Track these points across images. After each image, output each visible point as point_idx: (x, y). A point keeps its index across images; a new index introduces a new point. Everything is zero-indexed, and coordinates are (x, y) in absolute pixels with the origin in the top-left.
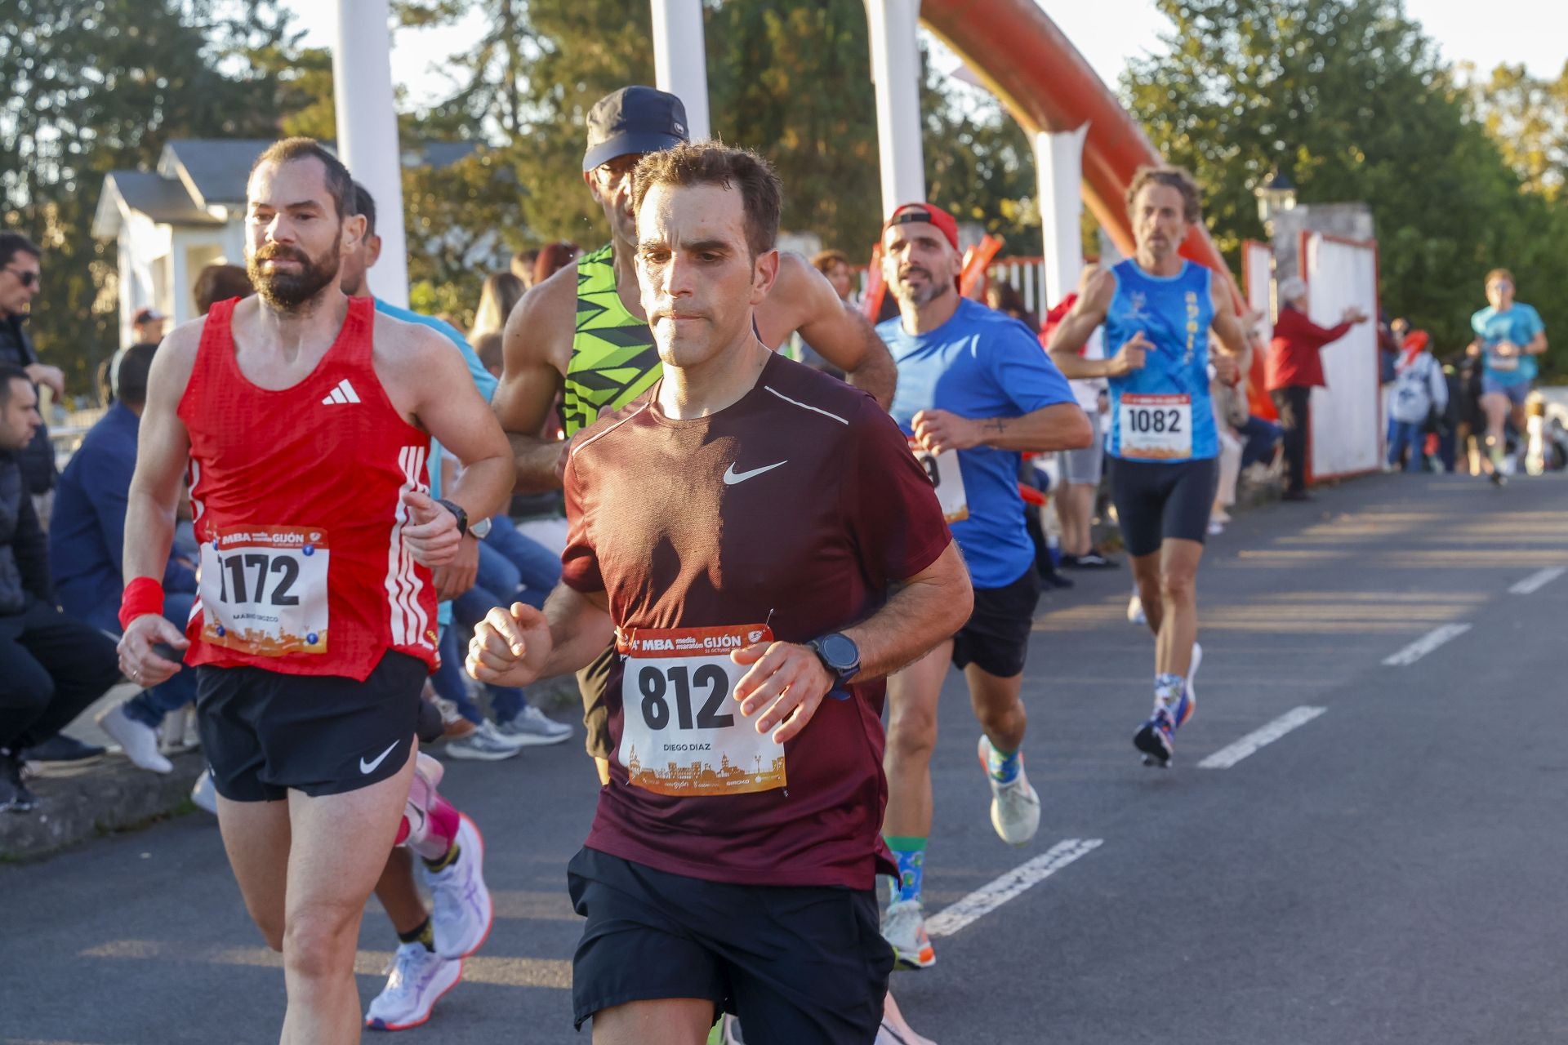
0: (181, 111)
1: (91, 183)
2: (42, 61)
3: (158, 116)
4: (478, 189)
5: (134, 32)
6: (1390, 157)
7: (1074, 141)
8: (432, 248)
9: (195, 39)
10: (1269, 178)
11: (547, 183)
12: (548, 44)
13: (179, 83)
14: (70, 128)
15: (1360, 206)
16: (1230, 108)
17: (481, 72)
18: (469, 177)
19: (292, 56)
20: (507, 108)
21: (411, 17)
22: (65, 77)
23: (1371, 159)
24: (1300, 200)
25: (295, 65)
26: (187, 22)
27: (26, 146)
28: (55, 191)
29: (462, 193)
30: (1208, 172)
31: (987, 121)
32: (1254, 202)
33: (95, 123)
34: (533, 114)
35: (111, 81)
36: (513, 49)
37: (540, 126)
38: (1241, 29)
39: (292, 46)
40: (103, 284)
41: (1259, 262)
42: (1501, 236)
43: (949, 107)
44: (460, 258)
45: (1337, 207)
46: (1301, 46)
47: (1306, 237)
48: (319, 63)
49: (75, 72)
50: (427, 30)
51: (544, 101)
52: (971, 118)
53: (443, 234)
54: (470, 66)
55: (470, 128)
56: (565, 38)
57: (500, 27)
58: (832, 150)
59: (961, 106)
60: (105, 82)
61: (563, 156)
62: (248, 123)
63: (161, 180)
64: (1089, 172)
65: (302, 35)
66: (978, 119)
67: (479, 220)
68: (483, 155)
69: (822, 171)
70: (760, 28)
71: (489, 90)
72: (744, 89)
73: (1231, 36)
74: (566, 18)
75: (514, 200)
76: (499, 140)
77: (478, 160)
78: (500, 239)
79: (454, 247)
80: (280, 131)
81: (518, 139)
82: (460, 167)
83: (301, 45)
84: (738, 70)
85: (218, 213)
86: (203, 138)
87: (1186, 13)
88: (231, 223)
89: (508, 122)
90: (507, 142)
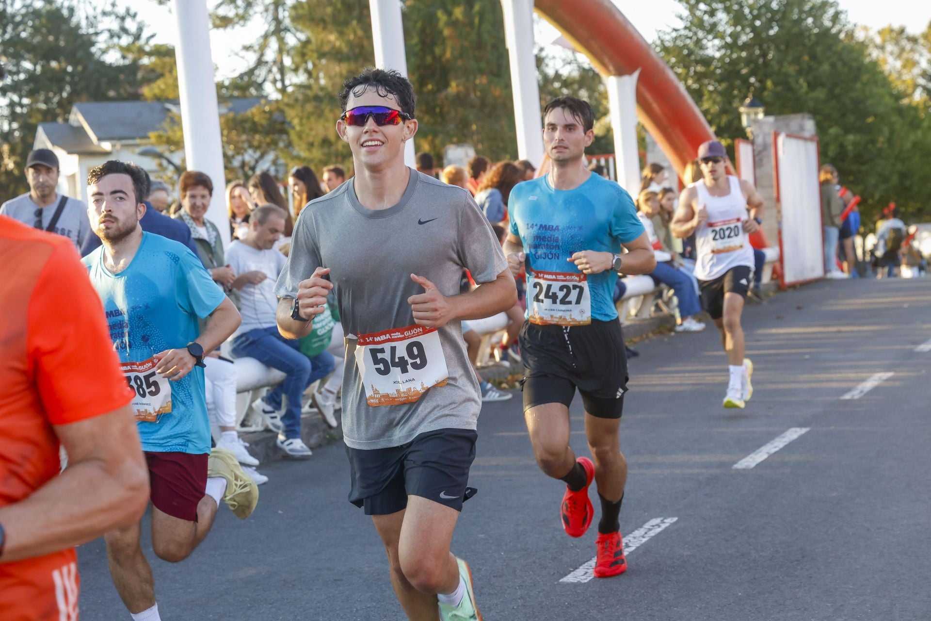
0: (81, 86)
1: (29, 130)
3: (68, 88)
4: (262, 125)
5: (51, 38)
6: (822, 85)
7: (631, 81)
8: (236, 163)
9: (87, 42)
10: (748, 101)
11: (304, 121)
12: (302, 37)
13: (80, 68)
14: (16, 98)
15: (807, 115)
16: (721, 59)
17: (262, 55)
18: (256, 119)
19: (147, 49)
20: (278, 77)
21: (218, 22)
22: (11, 67)
23: (812, 86)
24: (767, 114)
25: (150, 54)
26: (83, 31)
28: (7, 136)
29: (255, 128)
30: (710, 98)
31: (570, 73)
32: (739, 116)
33: (31, 94)
34: (294, 79)
35: (39, 68)
36: (281, 40)
37: (300, 87)
38: (727, 10)
39: (147, 42)
41: (744, 152)
42: (892, 132)
43: (547, 65)
44: (253, 169)
45: (793, 116)
46: (764, 19)
47: (776, 135)
48: (166, 53)
49: (17, 64)
50: (229, 30)
51: (301, 71)
52: (561, 72)
53: (242, 154)
54: (255, 51)
55: (256, 89)
56: (312, 32)
57: (272, 28)
58: (478, 94)
59: (554, 64)
60: (35, 70)
61: (313, 104)
62: (122, 91)
63: (72, 127)
64: (641, 101)
65: (152, 36)
66: (565, 72)
67: (264, 145)
68: (265, 105)
69: (473, 106)
70: (431, 20)
71: (267, 66)
72: (423, 58)
73: (721, 15)
74: (313, 19)
75: (286, 133)
76: (274, 96)
77: (262, 108)
78: (277, 156)
79: (249, 162)
80: (142, 95)
81: (286, 94)
82: (251, 113)
83: (152, 42)
84: (418, 48)
85: (106, 146)
86: (96, 101)
87: (693, 2)
88: (114, 152)
89: (279, 85)
90: (280, 97)
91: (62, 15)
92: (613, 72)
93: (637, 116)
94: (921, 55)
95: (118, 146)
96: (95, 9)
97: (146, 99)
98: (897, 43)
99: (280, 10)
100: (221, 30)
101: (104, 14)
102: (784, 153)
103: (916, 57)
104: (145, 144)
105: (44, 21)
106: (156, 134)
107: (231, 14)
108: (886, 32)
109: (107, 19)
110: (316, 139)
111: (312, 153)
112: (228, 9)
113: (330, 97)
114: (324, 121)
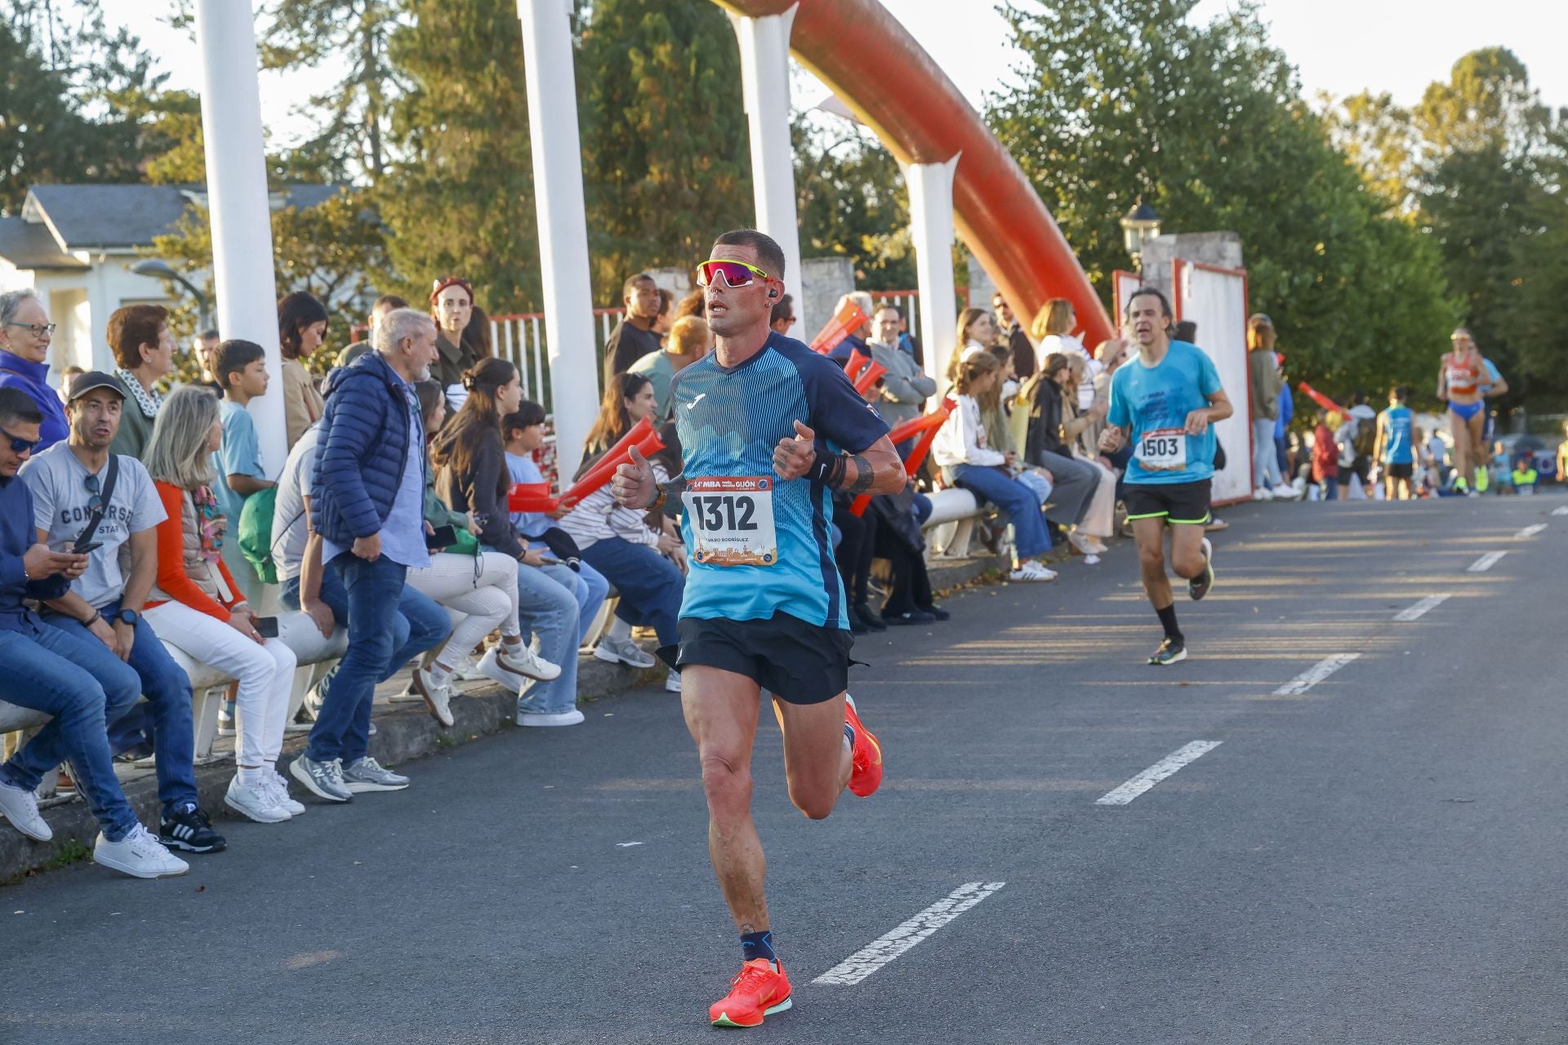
0: (43, 155)
3: (21, 163)
4: (340, 229)
7: (945, 172)
9: (54, 84)
10: (1135, 209)
11: (410, 224)
12: (410, 86)
13: (40, 128)
15: (1228, 235)
16: (1091, 140)
17: (343, 113)
18: (331, 218)
19: (154, 98)
20: (367, 147)
21: (271, 57)
24: (1164, 231)
25: (157, 107)
26: (49, 67)
29: (328, 234)
31: (848, 155)
32: (1119, 232)
34: (393, 153)
36: (375, 90)
37: (403, 166)
38: (1101, 61)
39: (154, 87)
43: (810, 142)
45: (1205, 235)
47: (1179, 266)
48: (183, 107)
50: (289, 71)
51: (406, 144)
52: (832, 153)
53: (309, 277)
54: (331, 108)
55: (332, 170)
56: (427, 77)
57: (361, 68)
58: (696, 187)
59: (822, 142)
61: (427, 195)
62: (109, 166)
63: (25, 222)
64: (961, 204)
65: (163, 78)
66: (839, 154)
67: (344, 262)
68: (347, 196)
69: (686, 207)
70: (621, 65)
71: (351, 132)
72: (607, 126)
73: (1089, 70)
74: (428, 58)
75: (381, 242)
76: (362, 180)
77: (342, 201)
78: (364, 280)
79: (319, 289)
80: (145, 174)
81: (381, 179)
82: (324, 208)
83: (162, 88)
84: (600, 108)
85: (83, 256)
86: (64, 182)
87: (1044, 47)
88: (95, 266)
89: (370, 163)
90: (371, 183)
91: (13, 39)
92: (916, 158)
93: (955, 229)
94: (1414, 142)
95: (102, 259)
96: (66, 31)
97: (151, 182)
98: (1376, 121)
99: (375, 40)
100: (276, 71)
101: (83, 38)
102: (1189, 295)
103: (1407, 144)
104: (147, 256)
106: (165, 238)
107: (293, 45)
108: (1360, 102)
109: (87, 47)
110: (429, 254)
111: (422, 276)
112: (287, 36)
113: (454, 185)
114: (443, 225)
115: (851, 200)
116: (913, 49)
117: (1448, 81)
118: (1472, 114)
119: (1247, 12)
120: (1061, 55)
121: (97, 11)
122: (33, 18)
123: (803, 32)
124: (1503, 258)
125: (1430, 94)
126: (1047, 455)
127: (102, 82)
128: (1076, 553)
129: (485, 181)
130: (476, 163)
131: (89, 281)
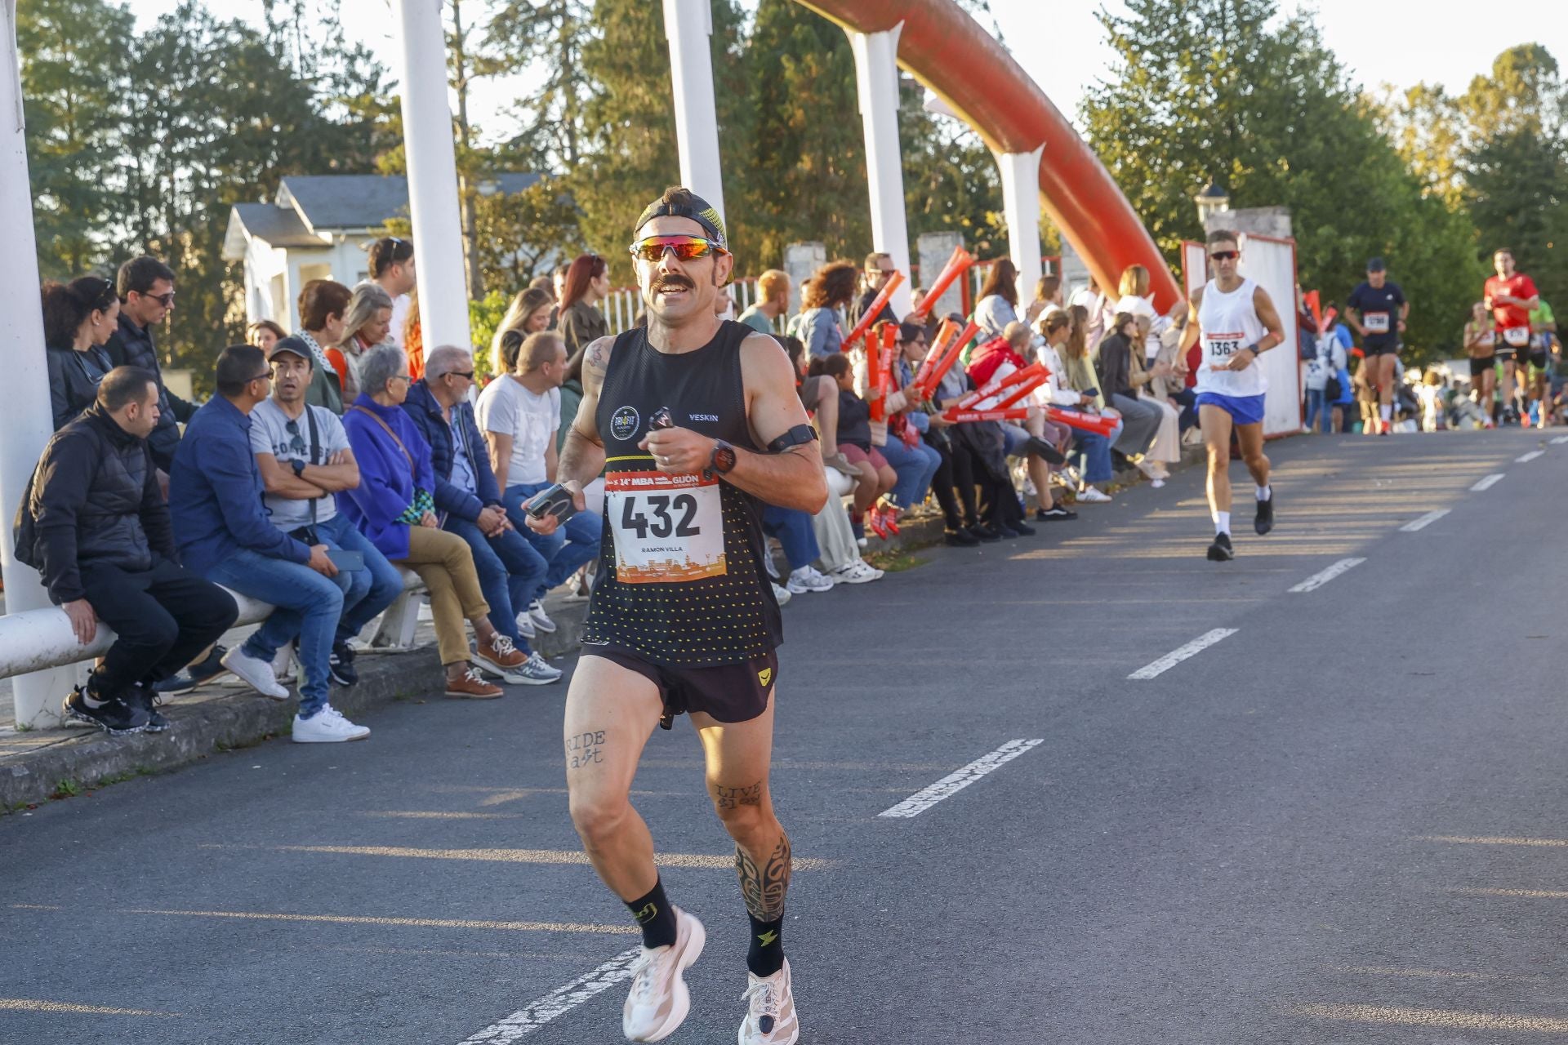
0: (293, 152)
1: (220, 214)
2: (177, 112)
3: (274, 155)
4: (541, 211)
5: (252, 85)
6: (1310, 167)
7: (1032, 160)
8: (506, 263)
9: (303, 91)
10: (1207, 187)
11: (600, 206)
12: (599, 88)
13: (291, 128)
14: (202, 169)
15: (1279, 209)
16: (1174, 128)
17: (543, 114)
18: (534, 202)
19: (383, 103)
20: (566, 142)
21: (481, 67)
22: (193, 126)
23: (1295, 169)
24: (1232, 205)
25: (387, 110)
26: (298, 77)
27: (165, 184)
28: (189, 221)
29: (531, 215)
30: (1155, 182)
31: (970, 146)
32: (1194, 207)
33: (223, 162)
34: (586, 147)
35: (234, 126)
36: (571, 93)
37: (596, 158)
38: (1181, 62)
39: (386, 92)
40: (232, 299)
41: (1195, 257)
42: (1407, 233)
43: (940, 132)
44: (529, 271)
45: (1260, 210)
46: (1233, 74)
49: (203, 123)
50: (498, 77)
51: (596, 138)
52: (958, 142)
53: (515, 252)
54: (534, 108)
55: (536, 161)
56: (613, 81)
57: (559, 74)
58: (841, 172)
59: (950, 132)
60: (229, 128)
61: (613, 182)
62: (349, 161)
63: (278, 208)
64: (1046, 186)
65: (393, 85)
66: (965, 142)
67: (545, 239)
68: (546, 185)
69: (832, 189)
70: (776, 69)
71: (551, 128)
72: (764, 122)
73: (1173, 67)
74: (613, 65)
75: (574, 221)
76: (561, 170)
77: (543, 187)
78: (563, 254)
79: (524, 262)
80: (376, 167)
81: (575, 168)
82: (528, 193)
83: (392, 93)
84: (760, 106)
85: (326, 236)
86: (312, 174)
87: (1135, 48)
88: (337, 245)
89: (568, 155)
90: (567, 171)
91: (267, 54)
92: (1008, 148)
93: (1040, 206)
94: (1463, 126)
95: (342, 238)
96: (313, 47)
97: (382, 173)
98: (1432, 109)
99: (571, 51)
100: (488, 77)
101: (326, 52)
103: (1455, 127)
105: (242, 62)
106: (393, 221)
107: (500, 57)
108: (1417, 92)
109: (329, 60)
110: (616, 232)
111: (610, 250)
112: (497, 47)
113: (636, 173)
114: (628, 206)
115: (976, 181)
116: (1002, 58)
117: (1489, 74)
118: (1512, 102)
119: (1303, 18)
120: (1148, 55)
121: (338, 28)
122: (284, 36)
123: (909, 45)
124: (1537, 227)
125: (1475, 85)
126: (1117, 397)
127: (342, 89)
128: (1144, 477)
129: (663, 171)
130: (656, 155)
131: (332, 257)
